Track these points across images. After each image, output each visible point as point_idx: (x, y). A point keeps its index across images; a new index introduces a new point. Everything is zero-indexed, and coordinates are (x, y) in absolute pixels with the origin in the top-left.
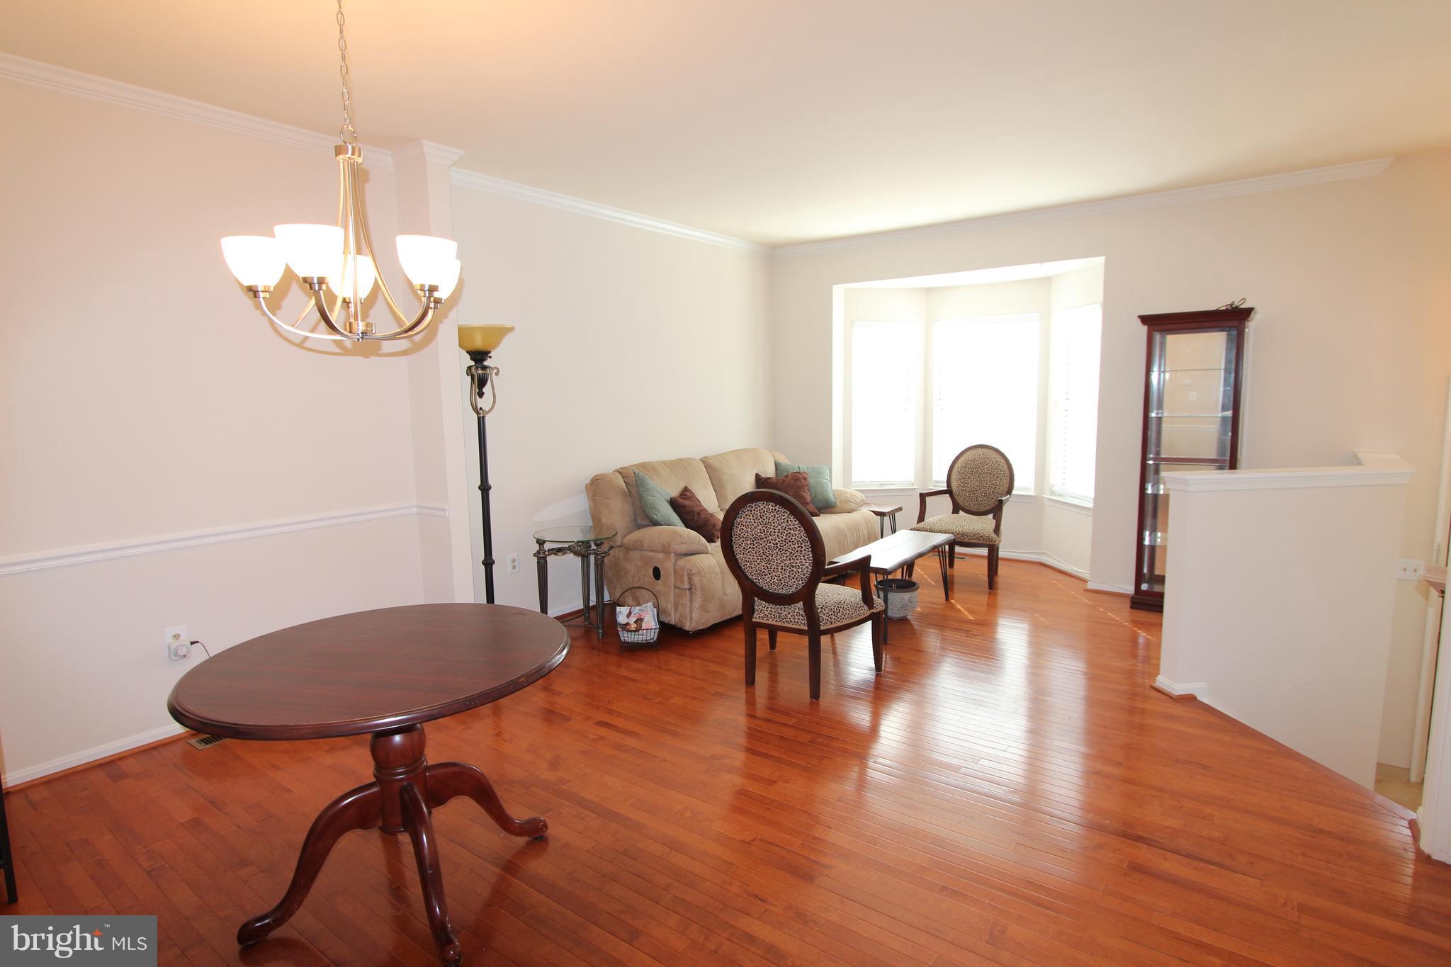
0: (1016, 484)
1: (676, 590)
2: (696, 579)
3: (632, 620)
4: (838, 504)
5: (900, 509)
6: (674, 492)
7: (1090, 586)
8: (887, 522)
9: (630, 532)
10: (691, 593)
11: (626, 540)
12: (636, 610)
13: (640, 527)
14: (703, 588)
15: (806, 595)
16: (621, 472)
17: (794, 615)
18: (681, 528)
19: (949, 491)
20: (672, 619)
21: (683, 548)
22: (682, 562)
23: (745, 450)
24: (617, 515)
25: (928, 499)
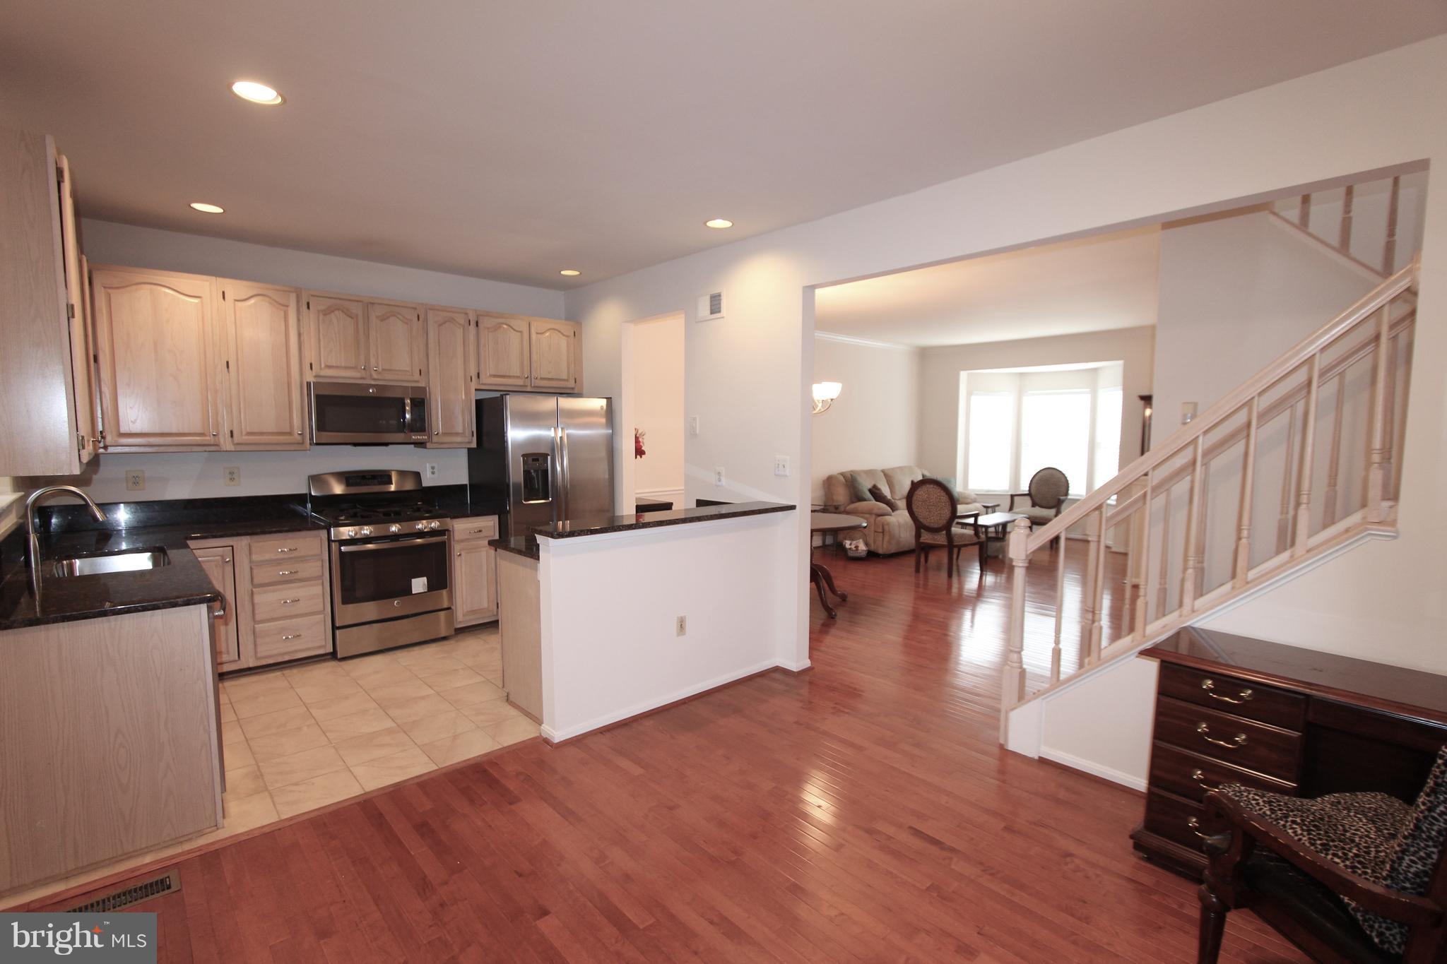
0: (1070, 492)
1: (876, 534)
2: (886, 528)
3: (853, 547)
4: (960, 499)
5: (998, 505)
6: (870, 486)
7: (1114, 549)
8: (989, 509)
9: (848, 505)
10: (883, 535)
11: (848, 508)
12: (854, 542)
13: (853, 503)
14: (889, 531)
15: (947, 527)
16: (842, 474)
17: (941, 539)
18: (874, 502)
19: (1029, 495)
20: (873, 548)
21: (880, 512)
22: (879, 518)
23: (905, 467)
24: (841, 496)
25: (1016, 498)
